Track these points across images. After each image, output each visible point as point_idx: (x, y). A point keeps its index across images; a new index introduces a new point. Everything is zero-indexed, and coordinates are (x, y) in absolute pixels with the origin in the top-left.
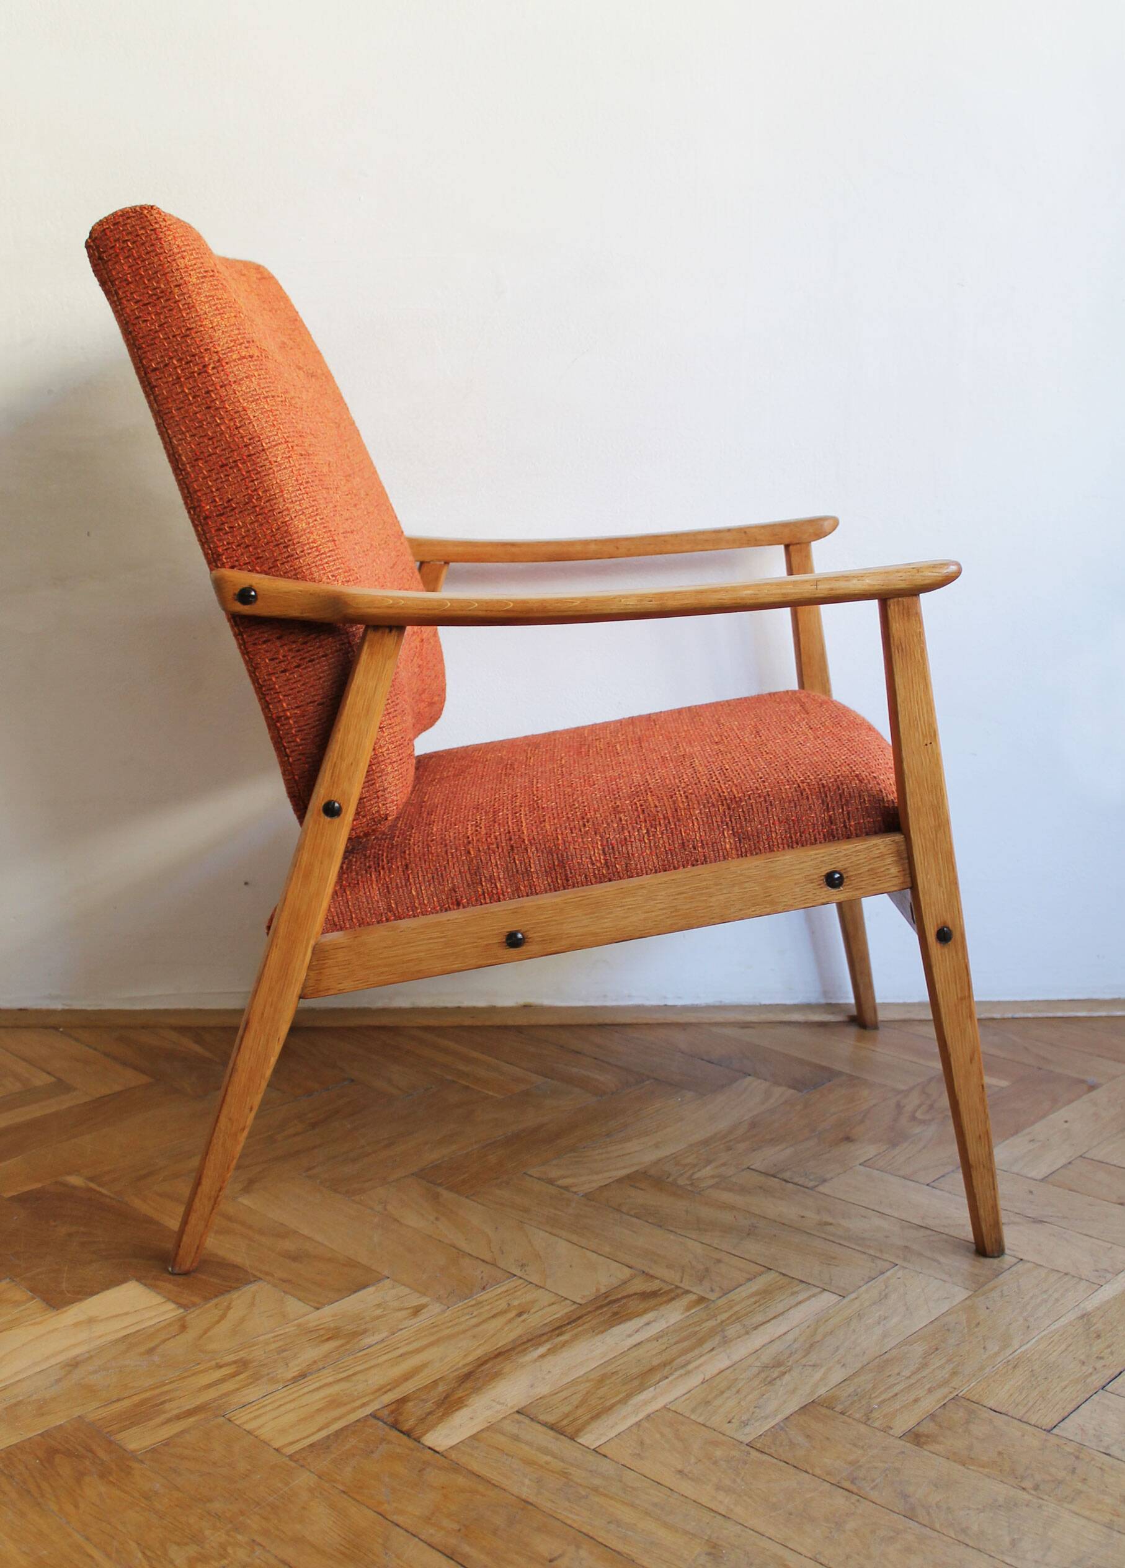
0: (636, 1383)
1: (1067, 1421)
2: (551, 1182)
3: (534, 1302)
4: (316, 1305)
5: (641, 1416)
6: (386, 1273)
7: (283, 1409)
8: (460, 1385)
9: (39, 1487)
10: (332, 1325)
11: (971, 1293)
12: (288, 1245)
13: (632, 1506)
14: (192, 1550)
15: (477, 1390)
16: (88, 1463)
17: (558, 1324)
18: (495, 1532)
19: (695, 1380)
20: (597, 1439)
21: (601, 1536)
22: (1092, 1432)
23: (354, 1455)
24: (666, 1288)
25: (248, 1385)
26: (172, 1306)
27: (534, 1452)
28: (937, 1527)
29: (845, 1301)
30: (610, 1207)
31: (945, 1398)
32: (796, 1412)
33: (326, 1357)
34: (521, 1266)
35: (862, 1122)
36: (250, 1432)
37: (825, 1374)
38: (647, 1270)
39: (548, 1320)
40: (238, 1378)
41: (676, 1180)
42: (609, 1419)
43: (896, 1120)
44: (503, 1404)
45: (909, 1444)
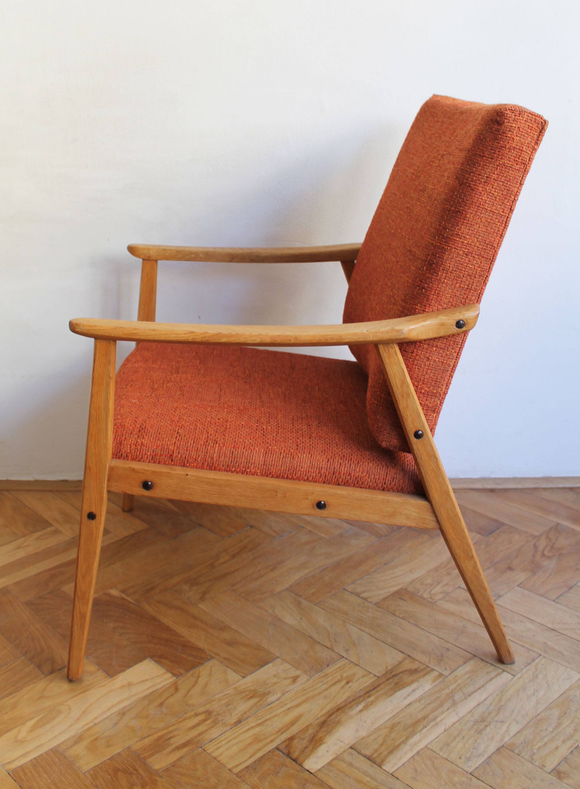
0: (410, 730)
2: (358, 595)
3: (354, 674)
4: (243, 675)
5: (414, 752)
6: (277, 654)
7: (231, 743)
8: (320, 729)
10: (252, 688)
12: (226, 635)
15: (329, 732)
16: (135, 778)
17: (368, 690)
19: (440, 729)
20: (393, 767)
23: (269, 774)
24: (422, 667)
25: (212, 727)
26: (170, 675)
27: (360, 775)
29: (516, 678)
30: (389, 612)
31: (572, 747)
32: (494, 753)
33: (250, 709)
34: (347, 651)
35: (517, 556)
36: (215, 758)
37: (508, 727)
38: (410, 654)
39: (362, 687)
40: (207, 723)
41: (422, 594)
42: (398, 754)
43: (534, 556)
44: (343, 742)
45: (554, 778)
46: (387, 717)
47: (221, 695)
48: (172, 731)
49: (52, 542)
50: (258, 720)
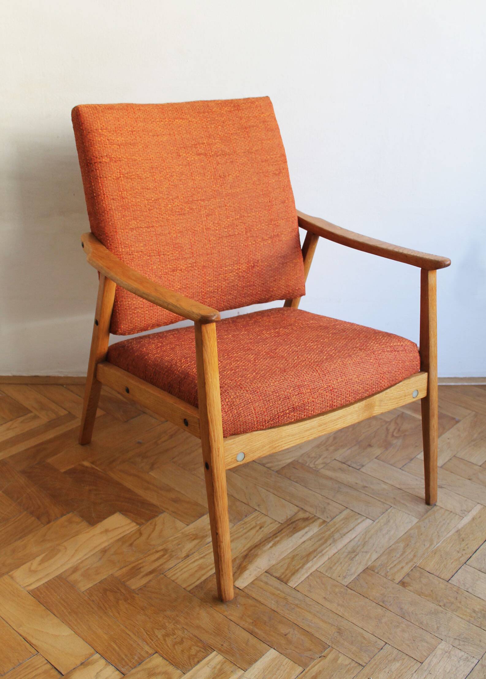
0: (305, 559)
1: (453, 577)
2: (264, 465)
3: (265, 522)
4: (187, 524)
5: (309, 574)
7: (184, 570)
8: (244, 560)
9: (104, 605)
10: (194, 533)
11: (418, 520)
12: (172, 495)
13: (310, 612)
14: (163, 632)
15: (250, 562)
16: (119, 595)
17: (275, 533)
18: (265, 623)
19: (325, 558)
20: (295, 584)
21: (301, 625)
22: (462, 582)
23: (212, 591)
24: (311, 516)
25: (169, 560)
26: (134, 524)
27: (273, 589)
28: (413, 622)
29: (375, 523)
30: (287, 477)
31: (412, 566)
32: (361, 573)
33: (195, 547)
34: (259, 505)
35: (374, 437)
36: (173, 581)
37: (370, 556)
38: (303, 507)
39: (271, 531)
40: (166, 556)
41: (309, 465)
42: (298, 575)
43: (386, 436)
44: (260, 568)
45: (401, 587)
46: (289, 551)
47: (172, 538)
48: (141, 563)
49: (34, 424)
50: (200, 555)
